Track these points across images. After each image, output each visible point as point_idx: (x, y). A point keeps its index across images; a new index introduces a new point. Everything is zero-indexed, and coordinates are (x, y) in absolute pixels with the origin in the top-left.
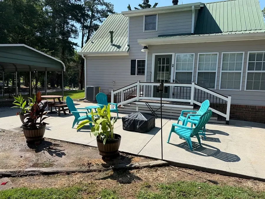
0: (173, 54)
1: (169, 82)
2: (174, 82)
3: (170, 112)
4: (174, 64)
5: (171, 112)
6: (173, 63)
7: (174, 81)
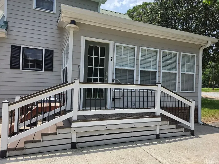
0: (111, 43)
1: (106, 83)
2: (114, 83)
3: (131, 132)
4: (114, 57)
5: (133, 131)
6: (111, 55)
7: (113, 81)
